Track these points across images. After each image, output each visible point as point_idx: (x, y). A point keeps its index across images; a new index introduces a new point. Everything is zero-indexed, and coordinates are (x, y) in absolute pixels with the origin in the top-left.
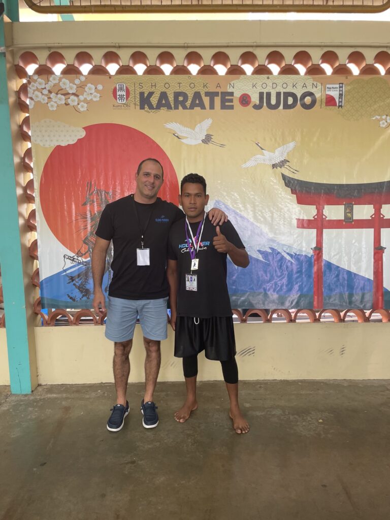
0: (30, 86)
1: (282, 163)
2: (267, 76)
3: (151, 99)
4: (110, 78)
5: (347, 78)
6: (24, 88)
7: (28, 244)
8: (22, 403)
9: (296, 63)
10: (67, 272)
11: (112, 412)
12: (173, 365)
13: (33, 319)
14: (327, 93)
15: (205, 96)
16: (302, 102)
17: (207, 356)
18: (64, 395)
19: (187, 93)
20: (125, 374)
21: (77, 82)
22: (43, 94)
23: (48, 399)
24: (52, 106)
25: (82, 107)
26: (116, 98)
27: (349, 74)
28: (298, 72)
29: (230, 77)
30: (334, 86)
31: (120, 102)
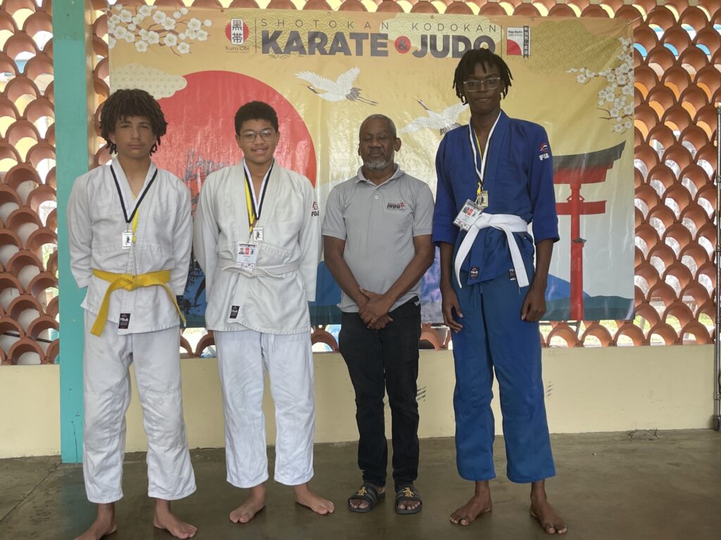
0: (111, 19)
2: (431, 14)
3: (277, 40)
4: (222, 11)
5: (533, 20)
14: (509, 38)
19: (327, 34)
21: (177, 15)
22: (128, 30)
24: (141, 46)
25: (183, 48)
27: (536, 15)
28: (470, 11)
29: (383, 14)
30: (517, 29)
31: (236, 43)
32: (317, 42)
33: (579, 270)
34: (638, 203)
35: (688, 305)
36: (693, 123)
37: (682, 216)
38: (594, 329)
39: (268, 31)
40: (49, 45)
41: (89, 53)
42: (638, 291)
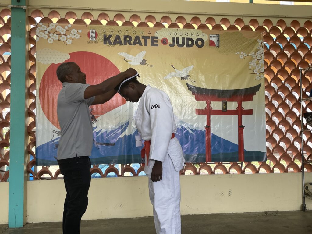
0: (37, 29)
1: (187, 77)
3: (110, 39)
4: (86, 26)
5: (220, 31)
9: (193, 23)
10: (55, 142)
12: (122, 206)
14: (210, 39)
16: (197, 43)
19: (132, 36)
21: (66, 27)
22: (45, 34)
24: (50, 41)
25: (69, 42)
27: (222, 29)
28: (193, 28)
29: (156, 28)
30: (214, 35)
31: (92, 40)
32: (127, 40)
33: (242, 139)
34: (267, 110)
35: (290, 155)
36: (290, 76)
37: (286, 116)
38: (249, 166)
39: (106, 35)
40: (9, 40)
41: (27, 43)
42: (268, 148)
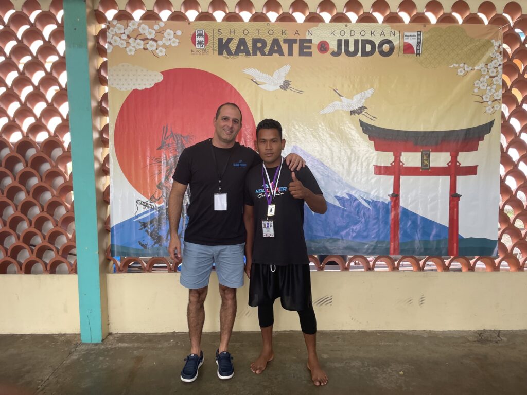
0: (109, 31)
1: (360, 110)
2: (345, 23)
3: (230, 45)
4: (189, 24)
5: (425, 26)
6: (103, 33)
7: (103, 189)
8: (92, 352)
9: (374, 11)
10: (140, 218)
11: (186, 362)
12: (249, 314)
13: (105, 266)
14: (406, 41)
15: (284, 43)
16: (380, 49)
17: (284, 306)
18: (136, 345)
19: (266, 40)
20: (200, 322)
21: (156, 27)
22: (121, 39)
23: (120, 348)
24: (130, 51)
25: (161, 52)
26: (194, 43)
27: (427, 23)
28: (375, 21)
30: (412, 34)
31: (199, 47)
32: (258, 47)
38: (458, 258)
41: (94, 57)
